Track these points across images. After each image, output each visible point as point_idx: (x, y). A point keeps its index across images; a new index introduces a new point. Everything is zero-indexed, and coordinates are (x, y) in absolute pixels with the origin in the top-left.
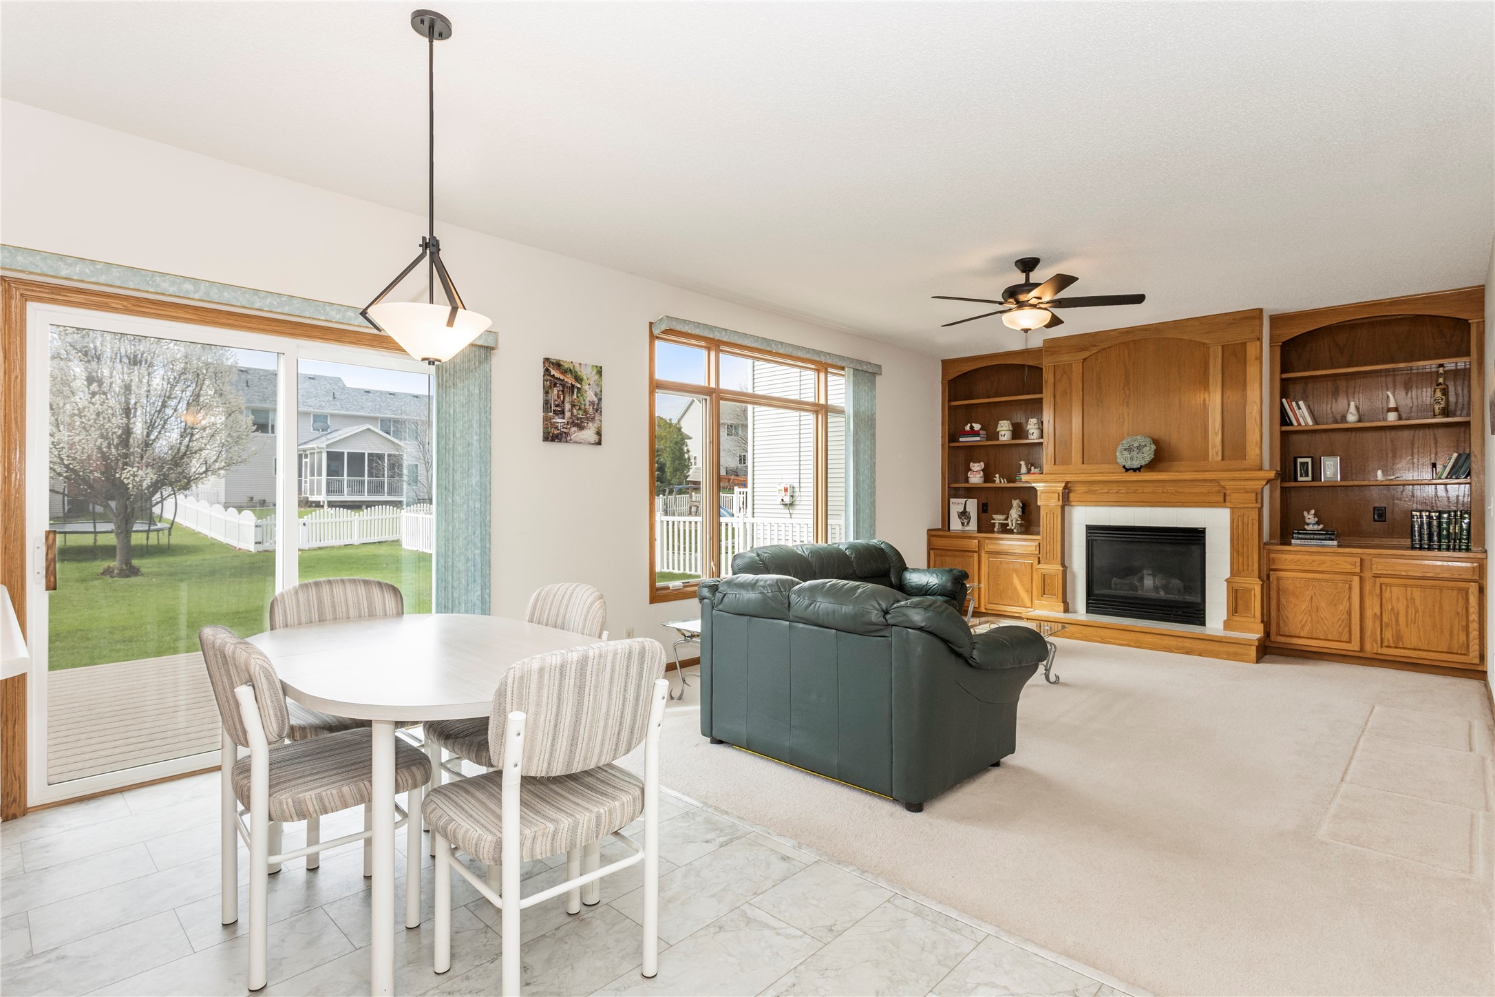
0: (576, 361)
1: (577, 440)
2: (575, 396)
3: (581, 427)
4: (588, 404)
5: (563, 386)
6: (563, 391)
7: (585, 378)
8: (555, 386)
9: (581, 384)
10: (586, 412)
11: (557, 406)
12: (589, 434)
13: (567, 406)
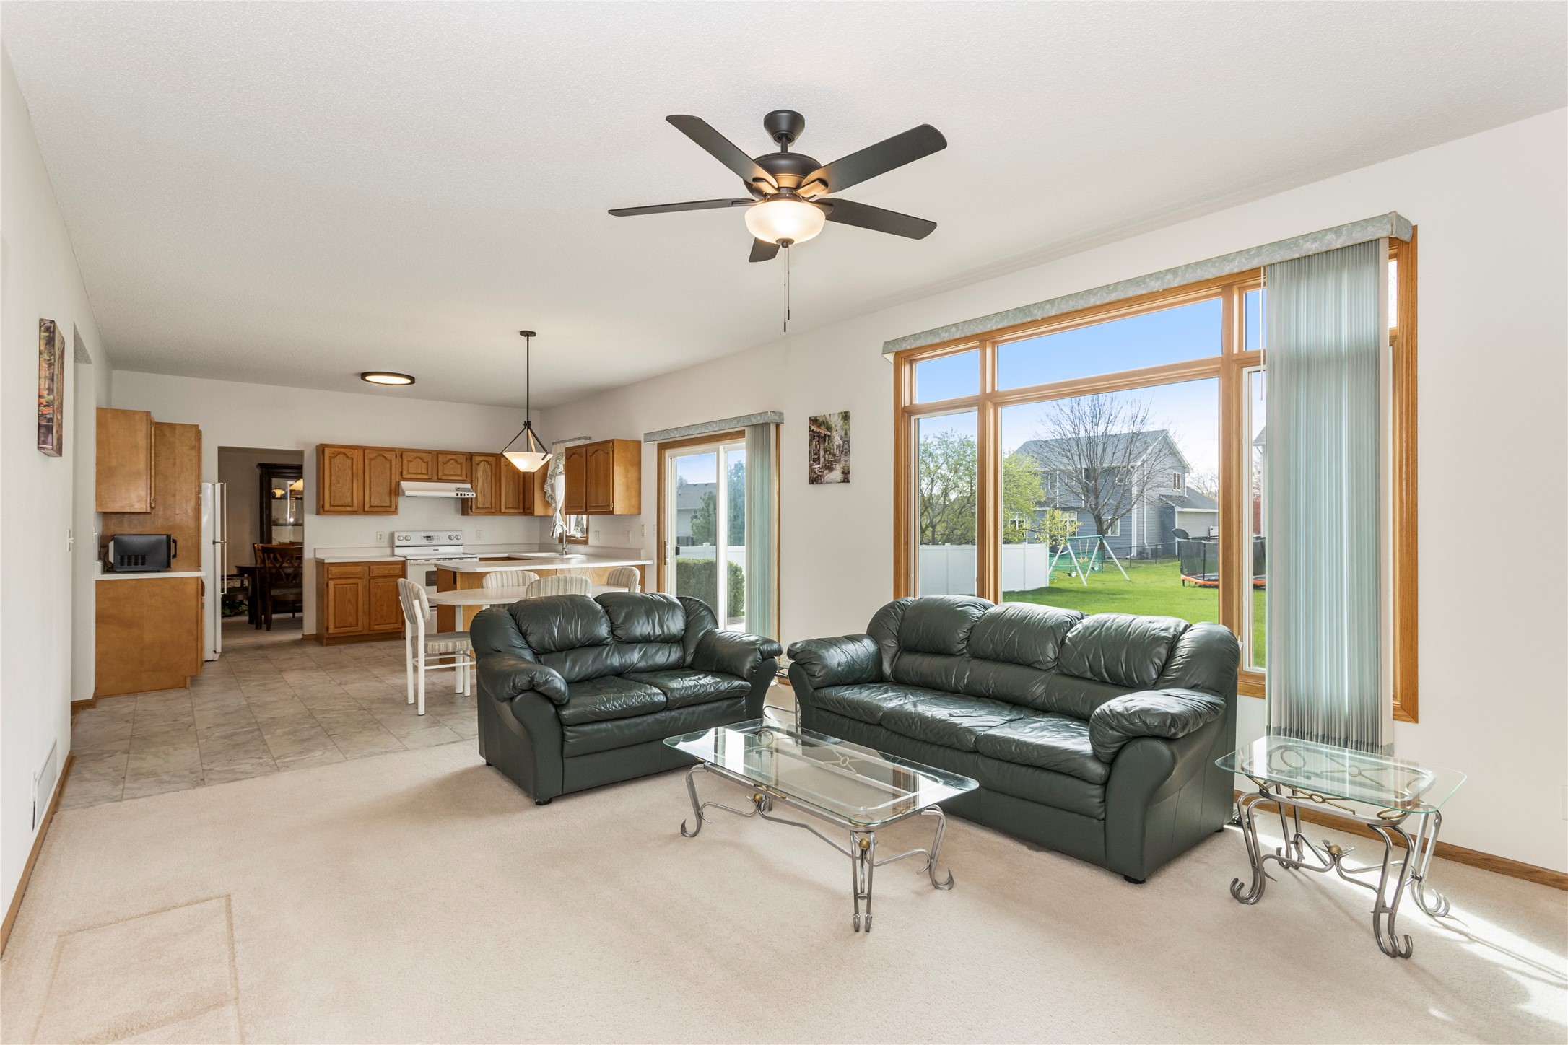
0: (827, 413)
1: (828, 480)
2: (827, 444)
3: (831, 469)
4: (835, 447)
5: (819, 437)
6: (819, 441)
7: (833, 426)
8: (814, 438)
9: (830, 432)
10: (834, 455)
11: (815, 454)
12: (837, 474)
13: (822, 453)
